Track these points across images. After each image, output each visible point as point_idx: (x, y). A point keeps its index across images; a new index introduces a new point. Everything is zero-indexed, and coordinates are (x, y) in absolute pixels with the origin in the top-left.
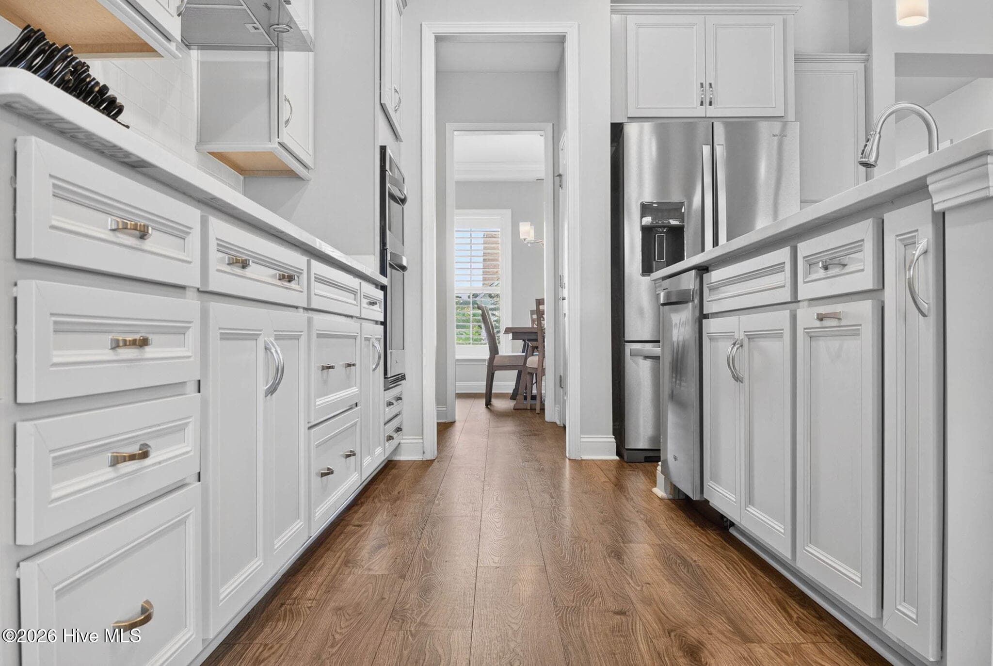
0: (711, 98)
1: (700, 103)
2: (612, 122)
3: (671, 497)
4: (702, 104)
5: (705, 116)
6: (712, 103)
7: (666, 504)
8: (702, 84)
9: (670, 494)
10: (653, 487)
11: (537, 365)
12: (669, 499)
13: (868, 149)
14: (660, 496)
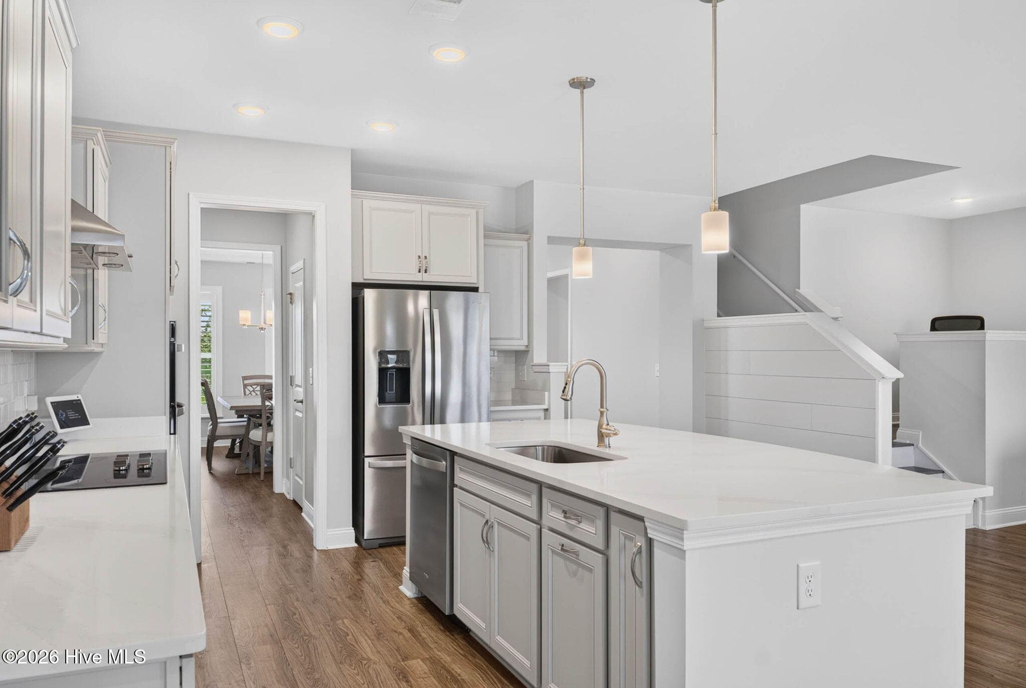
0: (426, 267)
1: (418, 270)
2: (354, 281)
3: (416, 596)
4: (419, 272)
5: (421, 280)
6: (427, 271)
7: (412, 603)
8: (419, 257)
9: (415, 594)
10: (400, 585)
11: (261, 438)
12: (415, 598)
13: (567, 389)
14: (408, 595)
